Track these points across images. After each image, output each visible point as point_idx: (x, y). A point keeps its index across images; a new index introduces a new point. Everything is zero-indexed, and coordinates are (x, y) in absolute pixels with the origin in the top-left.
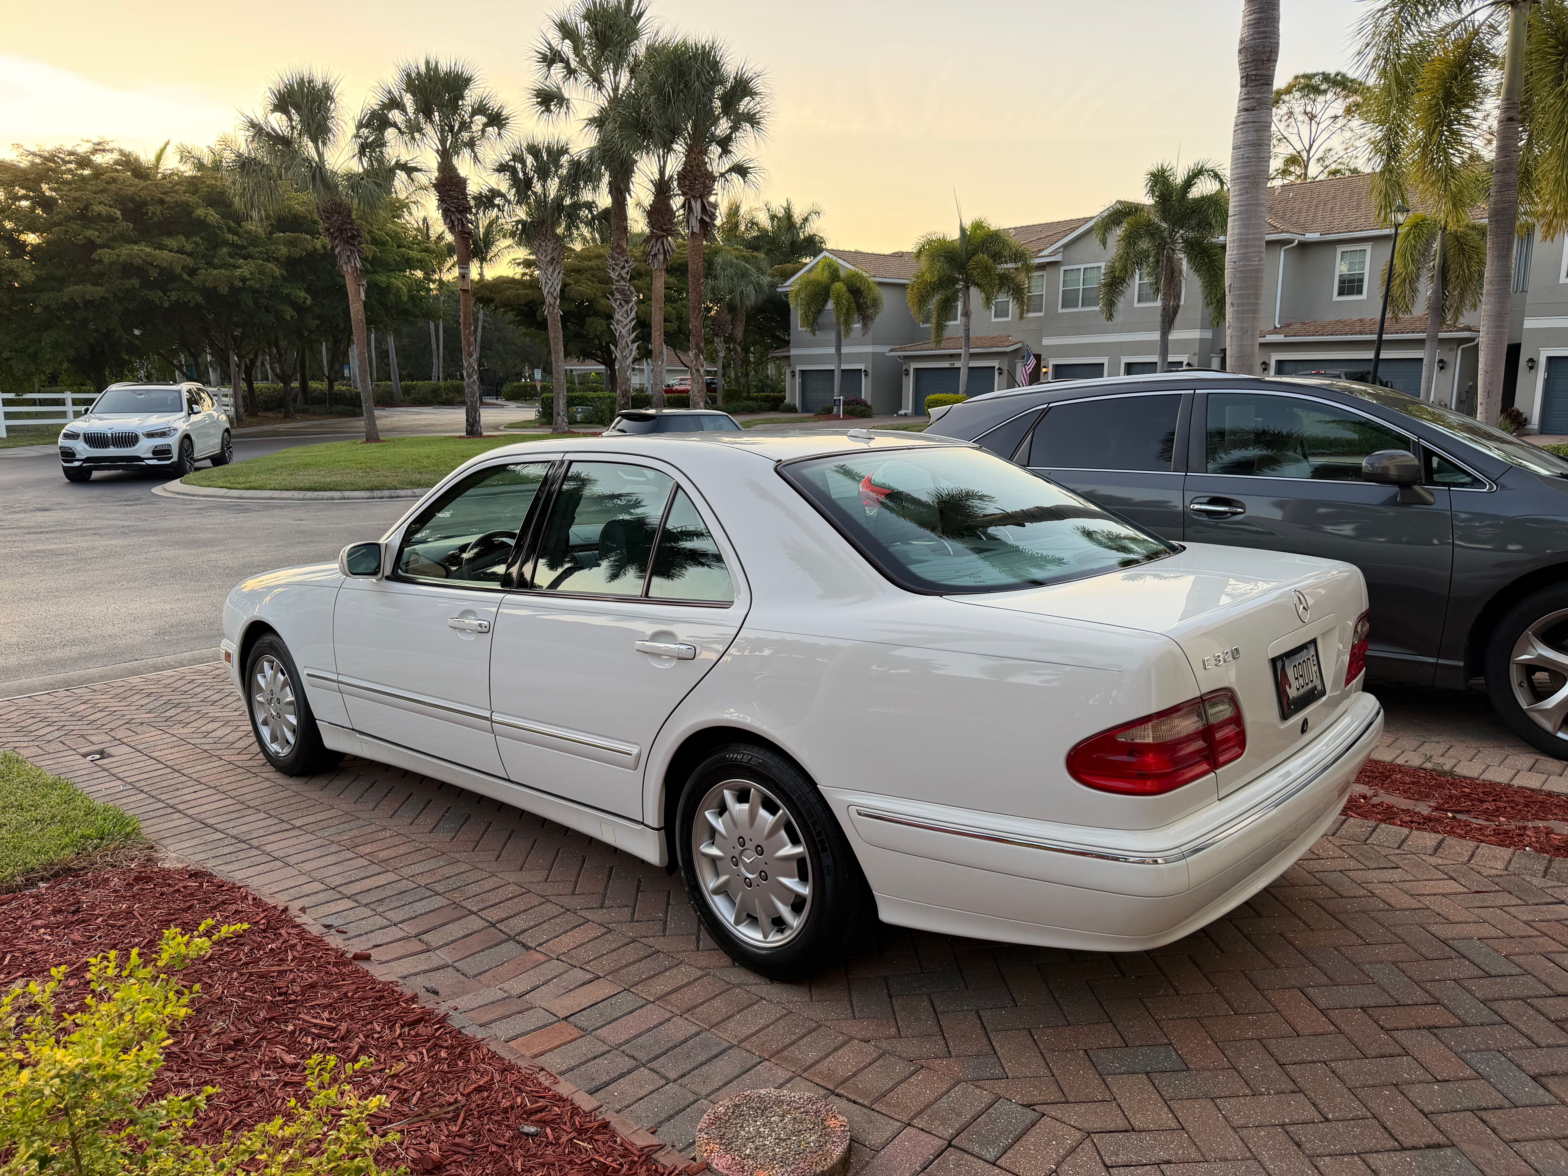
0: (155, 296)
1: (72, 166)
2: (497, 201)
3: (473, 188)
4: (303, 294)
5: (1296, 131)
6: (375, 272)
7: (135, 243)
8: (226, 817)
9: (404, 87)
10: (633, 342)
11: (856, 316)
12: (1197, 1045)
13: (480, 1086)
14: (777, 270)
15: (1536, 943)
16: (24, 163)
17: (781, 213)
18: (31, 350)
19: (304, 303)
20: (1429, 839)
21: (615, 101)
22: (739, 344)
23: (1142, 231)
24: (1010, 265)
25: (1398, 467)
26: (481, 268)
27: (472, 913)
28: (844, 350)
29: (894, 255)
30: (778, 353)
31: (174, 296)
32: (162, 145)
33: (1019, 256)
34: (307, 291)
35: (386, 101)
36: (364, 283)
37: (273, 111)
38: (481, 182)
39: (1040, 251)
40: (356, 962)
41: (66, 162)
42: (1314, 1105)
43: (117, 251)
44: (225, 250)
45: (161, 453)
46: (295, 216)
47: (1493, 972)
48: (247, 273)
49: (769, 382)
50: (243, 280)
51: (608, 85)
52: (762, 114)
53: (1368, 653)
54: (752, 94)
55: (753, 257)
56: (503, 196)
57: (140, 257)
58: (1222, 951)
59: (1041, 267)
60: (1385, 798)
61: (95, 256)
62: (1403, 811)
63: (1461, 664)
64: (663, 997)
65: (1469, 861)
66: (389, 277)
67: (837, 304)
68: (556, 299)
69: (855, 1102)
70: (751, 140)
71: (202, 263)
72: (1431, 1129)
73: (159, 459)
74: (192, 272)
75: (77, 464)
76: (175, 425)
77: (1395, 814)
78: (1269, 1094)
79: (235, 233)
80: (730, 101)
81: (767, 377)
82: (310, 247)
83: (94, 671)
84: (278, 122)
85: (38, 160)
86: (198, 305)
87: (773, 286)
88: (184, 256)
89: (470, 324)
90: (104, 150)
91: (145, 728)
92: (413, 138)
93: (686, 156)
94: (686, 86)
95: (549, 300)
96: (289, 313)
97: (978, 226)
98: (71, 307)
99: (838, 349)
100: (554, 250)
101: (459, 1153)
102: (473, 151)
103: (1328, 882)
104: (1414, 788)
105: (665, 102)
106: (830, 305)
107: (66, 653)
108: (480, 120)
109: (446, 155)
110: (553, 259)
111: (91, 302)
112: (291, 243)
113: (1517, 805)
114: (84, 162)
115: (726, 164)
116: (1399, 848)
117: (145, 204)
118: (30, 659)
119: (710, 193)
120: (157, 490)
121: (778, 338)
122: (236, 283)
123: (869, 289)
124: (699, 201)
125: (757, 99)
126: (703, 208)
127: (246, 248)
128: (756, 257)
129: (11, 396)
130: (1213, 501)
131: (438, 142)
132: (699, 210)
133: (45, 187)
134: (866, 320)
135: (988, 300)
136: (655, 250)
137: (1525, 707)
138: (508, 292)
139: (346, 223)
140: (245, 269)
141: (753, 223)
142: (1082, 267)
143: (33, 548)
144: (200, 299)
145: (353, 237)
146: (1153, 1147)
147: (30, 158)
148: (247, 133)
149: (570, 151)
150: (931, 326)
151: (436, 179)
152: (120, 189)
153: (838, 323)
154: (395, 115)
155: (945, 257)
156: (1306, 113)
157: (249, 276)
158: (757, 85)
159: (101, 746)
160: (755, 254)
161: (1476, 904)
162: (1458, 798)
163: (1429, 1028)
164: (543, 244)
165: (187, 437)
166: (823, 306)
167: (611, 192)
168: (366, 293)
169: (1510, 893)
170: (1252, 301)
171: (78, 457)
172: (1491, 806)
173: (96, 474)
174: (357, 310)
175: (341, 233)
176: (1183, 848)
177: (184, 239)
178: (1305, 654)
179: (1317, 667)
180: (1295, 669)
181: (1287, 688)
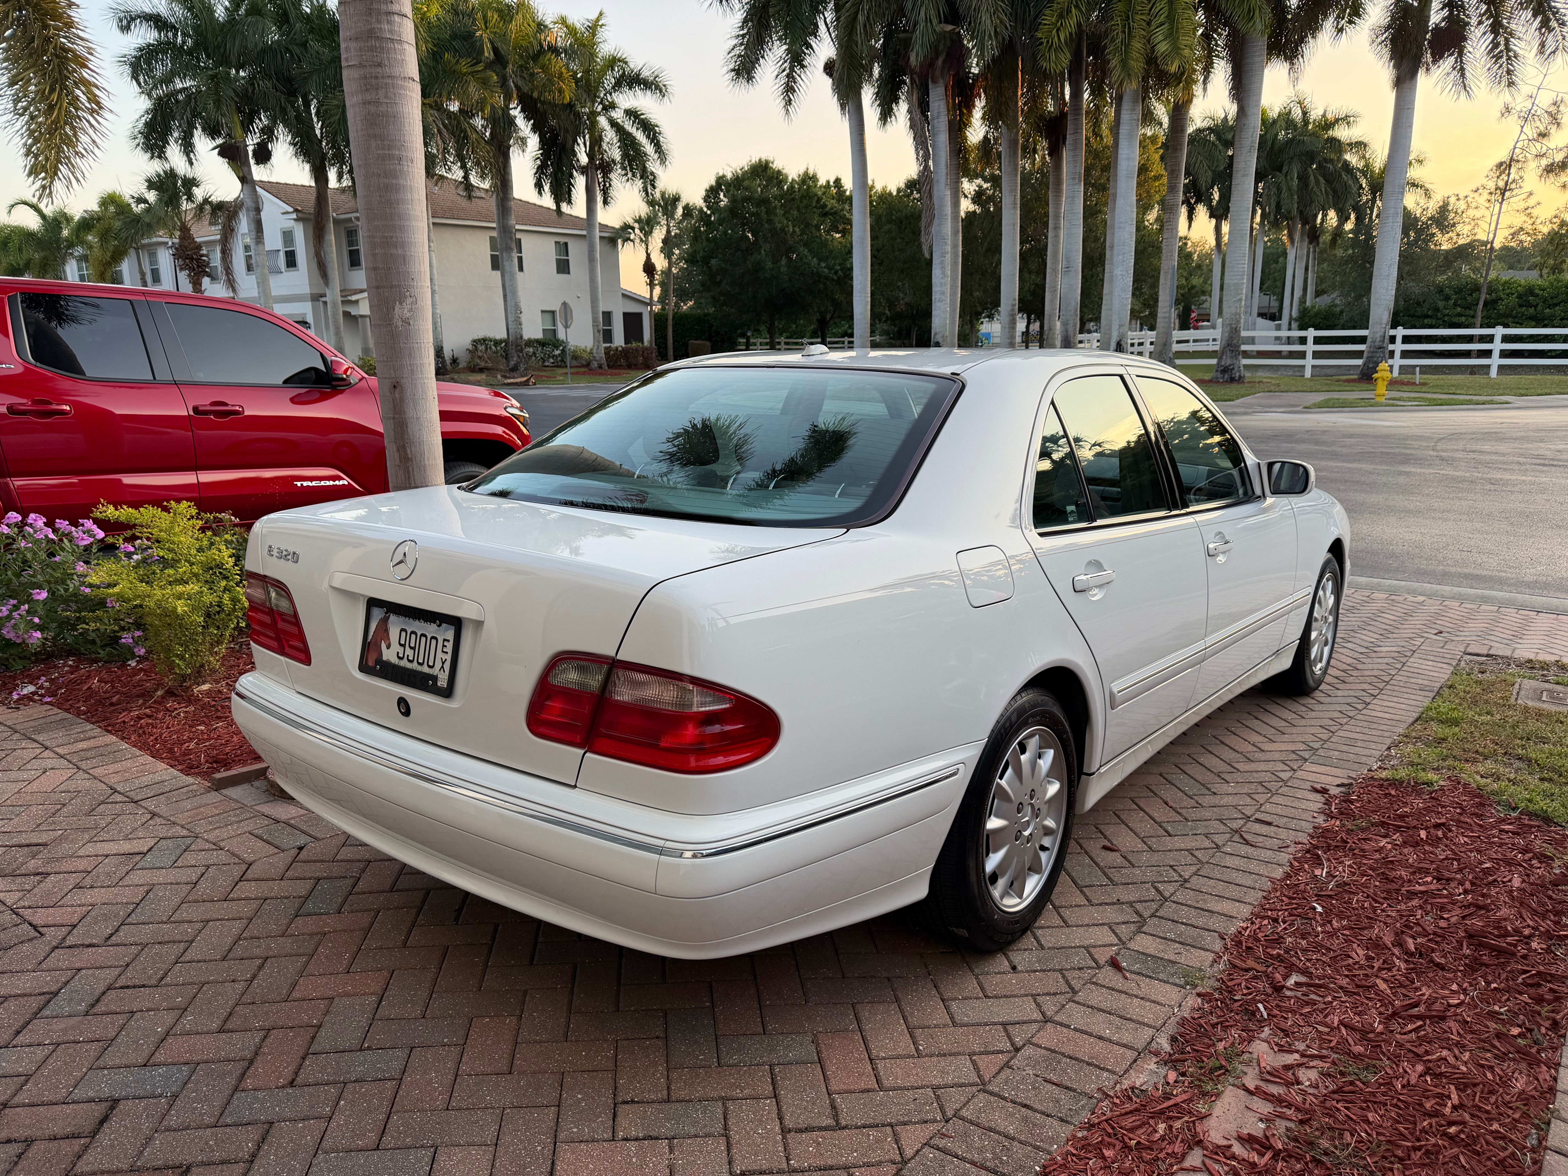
178: (431, 629)
179: (449, 657)
180: (403, 634)
181: (383, 646)
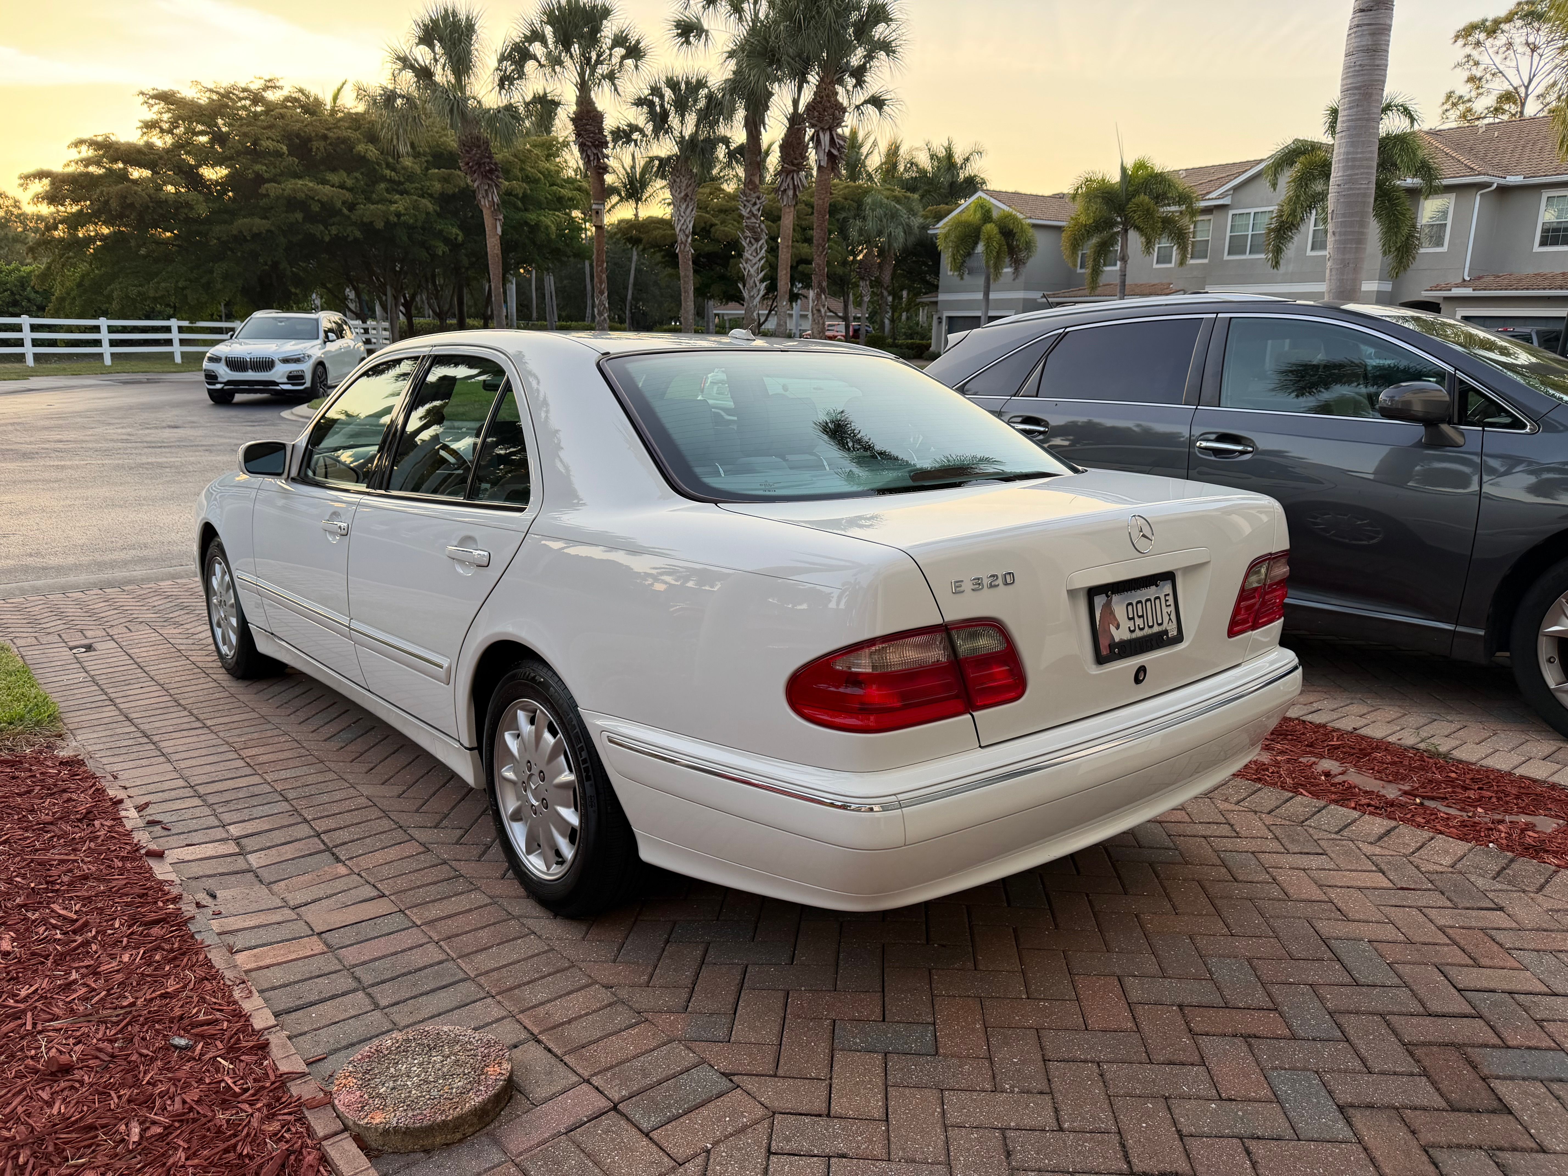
0: (317, 230)
1: (248, 103)
2: (636, 136)
3: (610, 123)
4: (455, 230)
5: (1514, 64)
6: (526, 210)
7: (300, 178)
8: (144, 714)
9: (545, 18)
10: (762, 281)
11: (1007, 260)
12: (962, 1027)
13: (167, 993)
14: (931, 211)
15: (1437, 952)
16: (203, 100)
17: (942, 153)
18: (203, 281)
19: (456, 239)
20: (1378, 825)
21: (753, 31)
22: (886, 289)
23: (1316, 173)
24: (1173, 208)
25: (1426, 402)
26: (636, 209)
27: (306, 821)
28: (992, 296)
29: (1054, 197)
30: (926, 299)
31: (334, 231)
32: (340, 84)
33: (1184, 198)
34: (461, 228)
35: (528, 34)
36: (501, 217)
37: (417, 44)
38: (620, 116)
39: (1208, 193)
40: (147, 859)
41: (241, 99)
42: (1056, 1110)
43: (283, 186)
44: (383, 185)
45: (295, 378)
46: (451, 153)
47: (1362, 980)
48: (401, 209)
49: (919, 329)
50: (398, 215)
51: (748, 15)
52: (898, 43)
53: (1287, 600)
54: (887, 20)
55: (906, 197)
56: (641, 131)
57: (303, 192)
58: (1057, 926)
59: (1208, 210)
60: (1354, 777)
61: (262, 190)
62: (1366, 792)
63: (1482, 633)
64: (431, 923)
65: (1413, 853)
66: (539, 215)
67: (987, 246)
68: (687, 236)
69: (550, 1051)
70: (886, 70)
71: (361, 198)
72: (1179, 1153)
73: (293, 384)
74: (352, 207)
75: (219, 386)
76: (309, 352)
77: (1354, 795)
78: (1012, 1092)
79: (394, 169)
80: (863, 30)
81: (917, 324)
82: (462, 184)
83: (139, 572)
84: (423, 55)
85: (215, 97)
86: (356, 240)
87: (924, 228)
88: (344, 191)
89: (603, 262)
90: (275, 87)
91: (141, 627)
92: (554, 70)
93: (817, 87)
94: (818, 12)
95: (681, 237)
96: (441, 249)
97: (1141, 165)
98: (239, 239)
99: (987, 294)
100: (688, 186)
101: (97, 1058)
102: (613, 84)
103: (1230, 864)
104: (1393, 769)
105: (797, 29)
106: (980, 248)
107: (123, 555)
108: (619, 51)
109: (584, 87)
110: (686, 195)
111: (259, 235)
112: (446, 180)
113: (1507, 795)
114: (257, 99)
115: (860, 97)
116: (1337, 833)
117: (310, 139)
118: (85, 559)
119: (839, 125)
120: (286, 414)
121: (928, 283)
122: (391, 218)
123: (1023, 231)
124: (828, 133)
125: (893, 25)
126: (832, 140)
127: (402, 184)
128: (909, 198)
129: (186, 323)
130: (1223, 438)
131: (576, 74)
132: (827, 143)
133: (220, 121)
134: (1018, 263)
135: (1149, 245)
136: (785, 186)
137: (1552, 686)
138: (656, 233)
139: (485, 157)
140: (400, 204)
141: (912, 164)
142: (1253, 211)
143: (144, 460)
144: (358, 234)
145: (491, 171)
146: (836, 1136)
147: (208, 94)
148: (394, 66)
149: (709, 84)
150: (1087, 271)
151: (574, 113)
152: (287, 125)
153: (988, 267)
154: (536, 48)
155: (1103, 198)
156: (1528, 44)
157: (403, 212)
158: (894, 9)
159: (91, 641)
160: (909, 194)
161: (1393, 902)
162: (1439, 783)
163: (1246, 1037)
164: (678, 180)
165: (321, 364)
166: (973, 248)
167: (746, 125)
168: (502, 227)
169: (1443, 893)
170: (1357, 229)
171: (220, 379)
172: (1472, 794)
173: (238, 397)
174: (493, 244)
175: (479, 167)
176: (900, 797)
177: (345, 175)
178: (1151, 592)
179: (1172, 608)
180: (1130, 608)
181: (1113, 629)
